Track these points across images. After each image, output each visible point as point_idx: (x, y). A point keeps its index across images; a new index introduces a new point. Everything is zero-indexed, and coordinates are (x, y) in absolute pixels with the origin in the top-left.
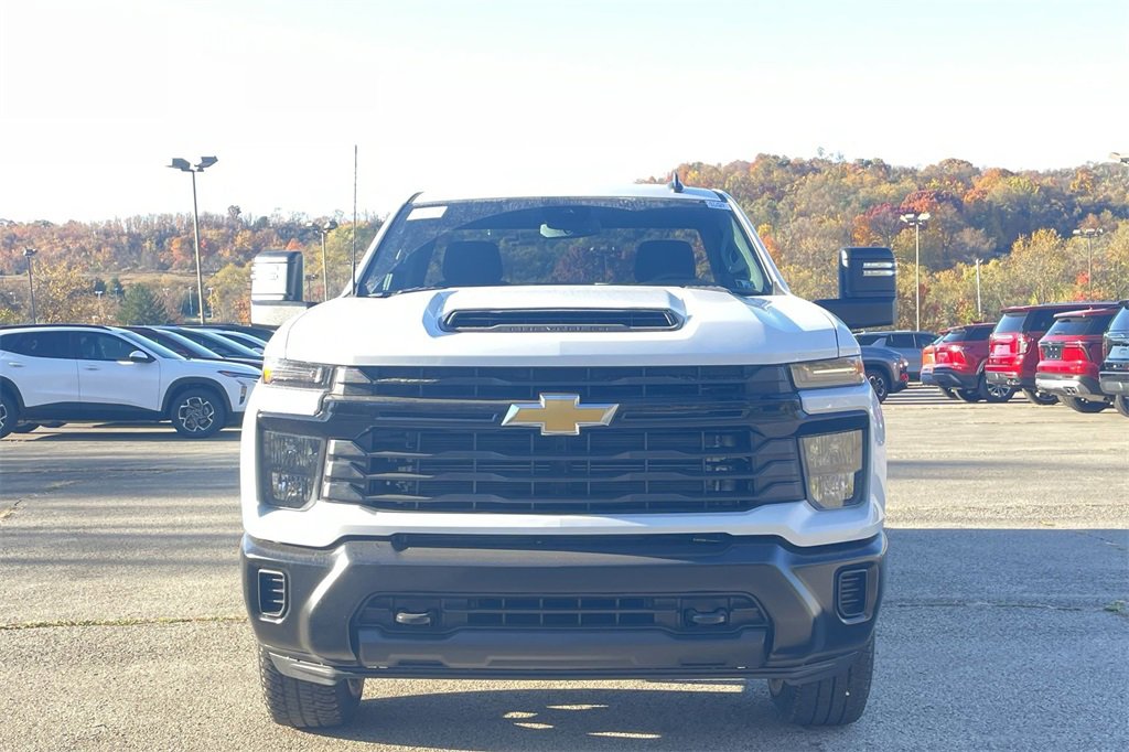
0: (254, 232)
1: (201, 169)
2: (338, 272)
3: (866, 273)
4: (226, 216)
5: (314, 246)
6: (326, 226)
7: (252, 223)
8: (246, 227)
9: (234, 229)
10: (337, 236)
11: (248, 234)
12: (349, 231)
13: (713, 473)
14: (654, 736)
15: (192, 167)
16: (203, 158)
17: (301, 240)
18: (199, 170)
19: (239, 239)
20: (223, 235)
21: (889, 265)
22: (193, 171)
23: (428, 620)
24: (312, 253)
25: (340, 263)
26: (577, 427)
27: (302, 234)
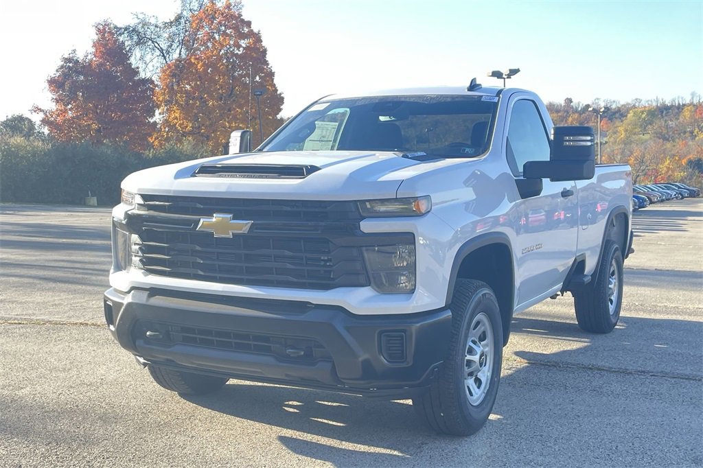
0: (580, 114)
1: (509, 76)
2: (632, 140)
3: (565, 143)
4: (563, 105)
5: (618, 123)
6: (602, 110)
7: (579, 109)
8: (575, 111)
9: (568, 113)
10: (634, 116)
11: (576, 116)
12: (642, 112)
13: (325, 266)
14: (342, 425)
15: (504, 76)
16: (510, 70)
17: (609, 119)
18: (508, 78)
19: (570, 119)
20: (560, 116)
21: (589, 138)
22: (504, 78)
23: (161, 337)
24: (616, 127)
25: (635, 134)
26: (231, 234)
27: (612, 115)
